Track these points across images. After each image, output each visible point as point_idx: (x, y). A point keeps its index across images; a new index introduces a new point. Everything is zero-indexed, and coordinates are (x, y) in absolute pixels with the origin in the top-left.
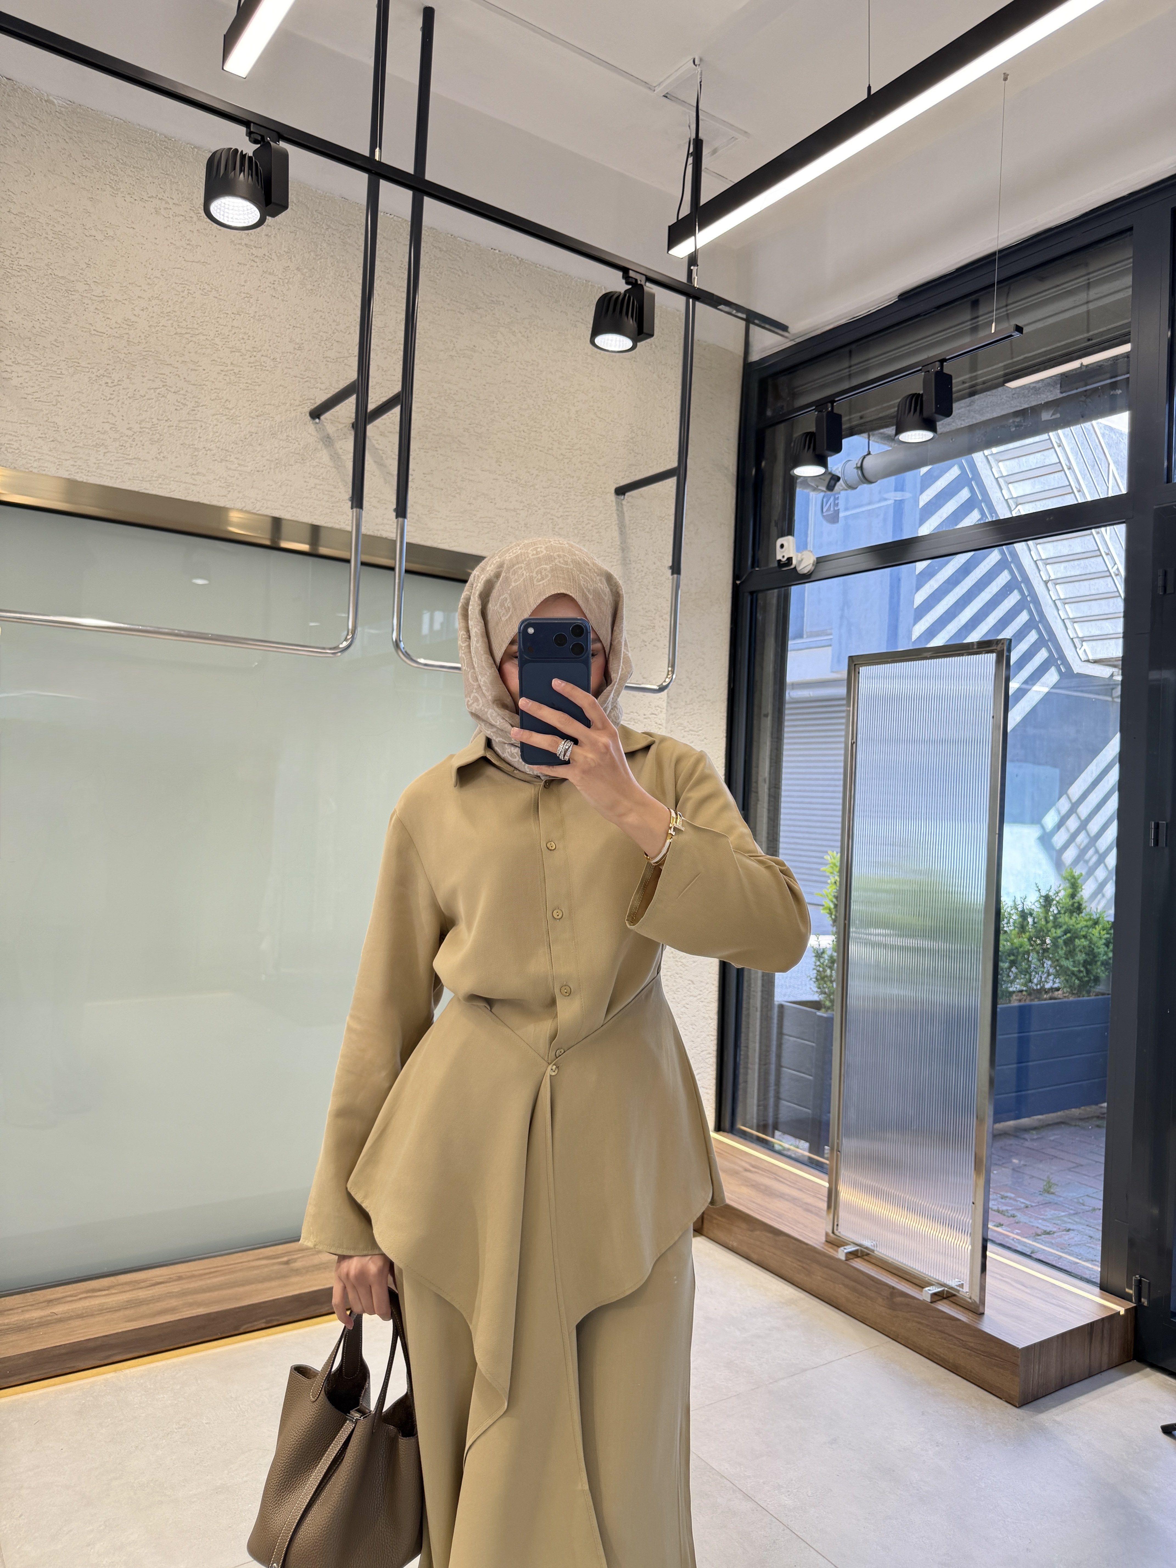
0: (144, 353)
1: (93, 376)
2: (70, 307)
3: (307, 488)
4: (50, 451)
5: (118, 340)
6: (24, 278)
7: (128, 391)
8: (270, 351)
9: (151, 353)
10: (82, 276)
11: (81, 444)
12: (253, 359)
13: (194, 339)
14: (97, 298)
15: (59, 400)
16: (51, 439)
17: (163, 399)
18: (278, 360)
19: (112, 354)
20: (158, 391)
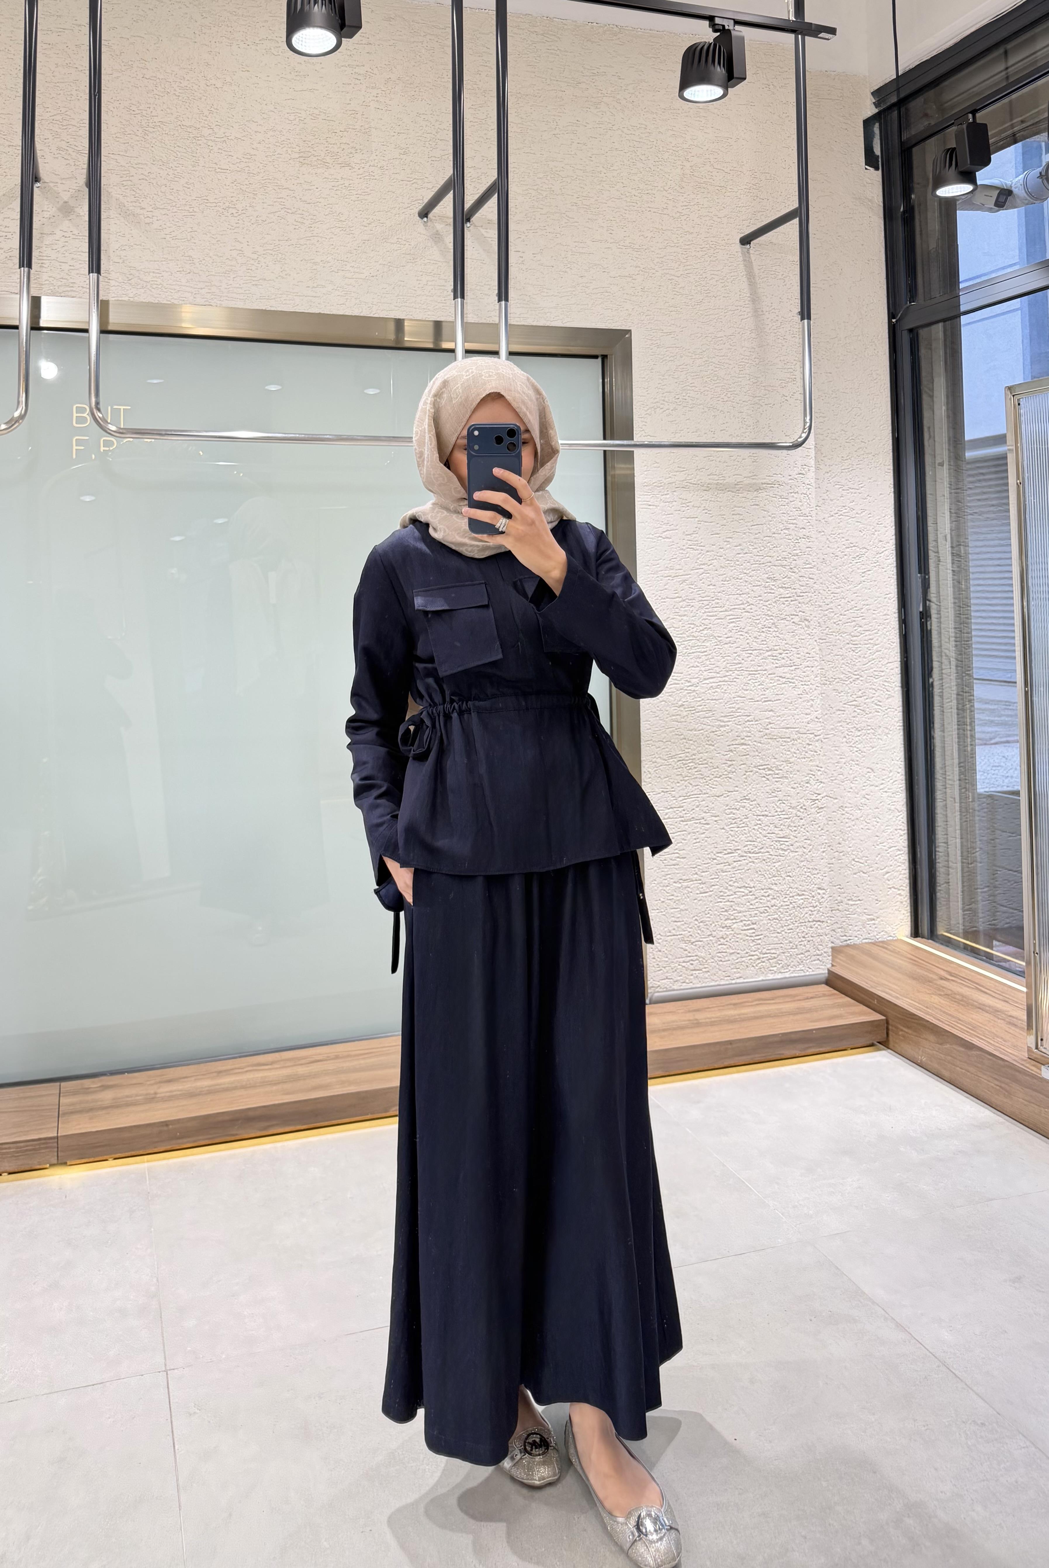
0: (263, 182)
1: (220, 209)
2: (198, 151)
3: (420, 286)
4: (188, 282)
5: (240, 173)
6: (158, 133)
7: (251, 218)
8: (376, 161)
9: (269, 181)
10: (206, 122)
11: (213, 273)
12: (361, 171)
13: (306, 161)
14: (219, 140)
15: (194, 236)
16: (189, 271)
17: (283, 220)
18: (385, 167)
19: (235, 187)
20: (277, 214)
